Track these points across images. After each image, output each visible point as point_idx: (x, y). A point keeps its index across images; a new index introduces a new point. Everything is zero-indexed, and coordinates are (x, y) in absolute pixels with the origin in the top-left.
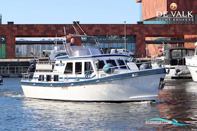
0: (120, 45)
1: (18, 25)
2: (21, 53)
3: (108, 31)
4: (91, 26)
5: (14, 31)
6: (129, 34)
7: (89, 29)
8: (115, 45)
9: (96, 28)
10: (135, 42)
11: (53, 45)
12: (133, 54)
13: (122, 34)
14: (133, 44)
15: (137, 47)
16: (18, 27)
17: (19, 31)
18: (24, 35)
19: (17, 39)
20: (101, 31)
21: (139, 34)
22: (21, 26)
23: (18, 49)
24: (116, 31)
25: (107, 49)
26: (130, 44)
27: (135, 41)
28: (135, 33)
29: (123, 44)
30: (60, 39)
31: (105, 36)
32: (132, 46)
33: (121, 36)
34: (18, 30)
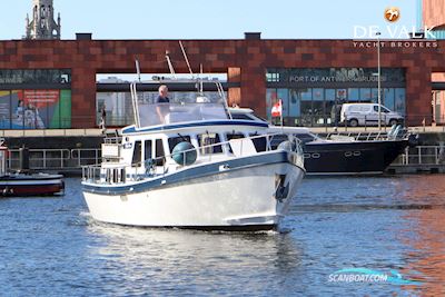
0: (365, 92)
1: (102, 43)
2: (111, 112)
3: (334, 57)
4: (291, 45)
5: (93, 58)
6: (388, 65)
7: (285, 52)
8: (353, 93)
9: (304, 50)
10: (405, 87)
11: (192, 93)
12: (398, 117)
13: (370, 64)
14: (400, 91)
15: (410, 99)
16: (102, 47)
17: (107, 58)
18: (117, 66)
19: (101, 78)
20: (316, 57)
21: (416, 65)
22: (111, 44)
23: (102, 104)
24: (356, 57)
25: (331, 103)
26: (391, 90)
27: (404, 84)
28: (405, 64)
29: (374, 90)
30: (211, 76)
31: (328, 69)
32: (397, 96)
33: (369, 71)
34: (103, 54)
